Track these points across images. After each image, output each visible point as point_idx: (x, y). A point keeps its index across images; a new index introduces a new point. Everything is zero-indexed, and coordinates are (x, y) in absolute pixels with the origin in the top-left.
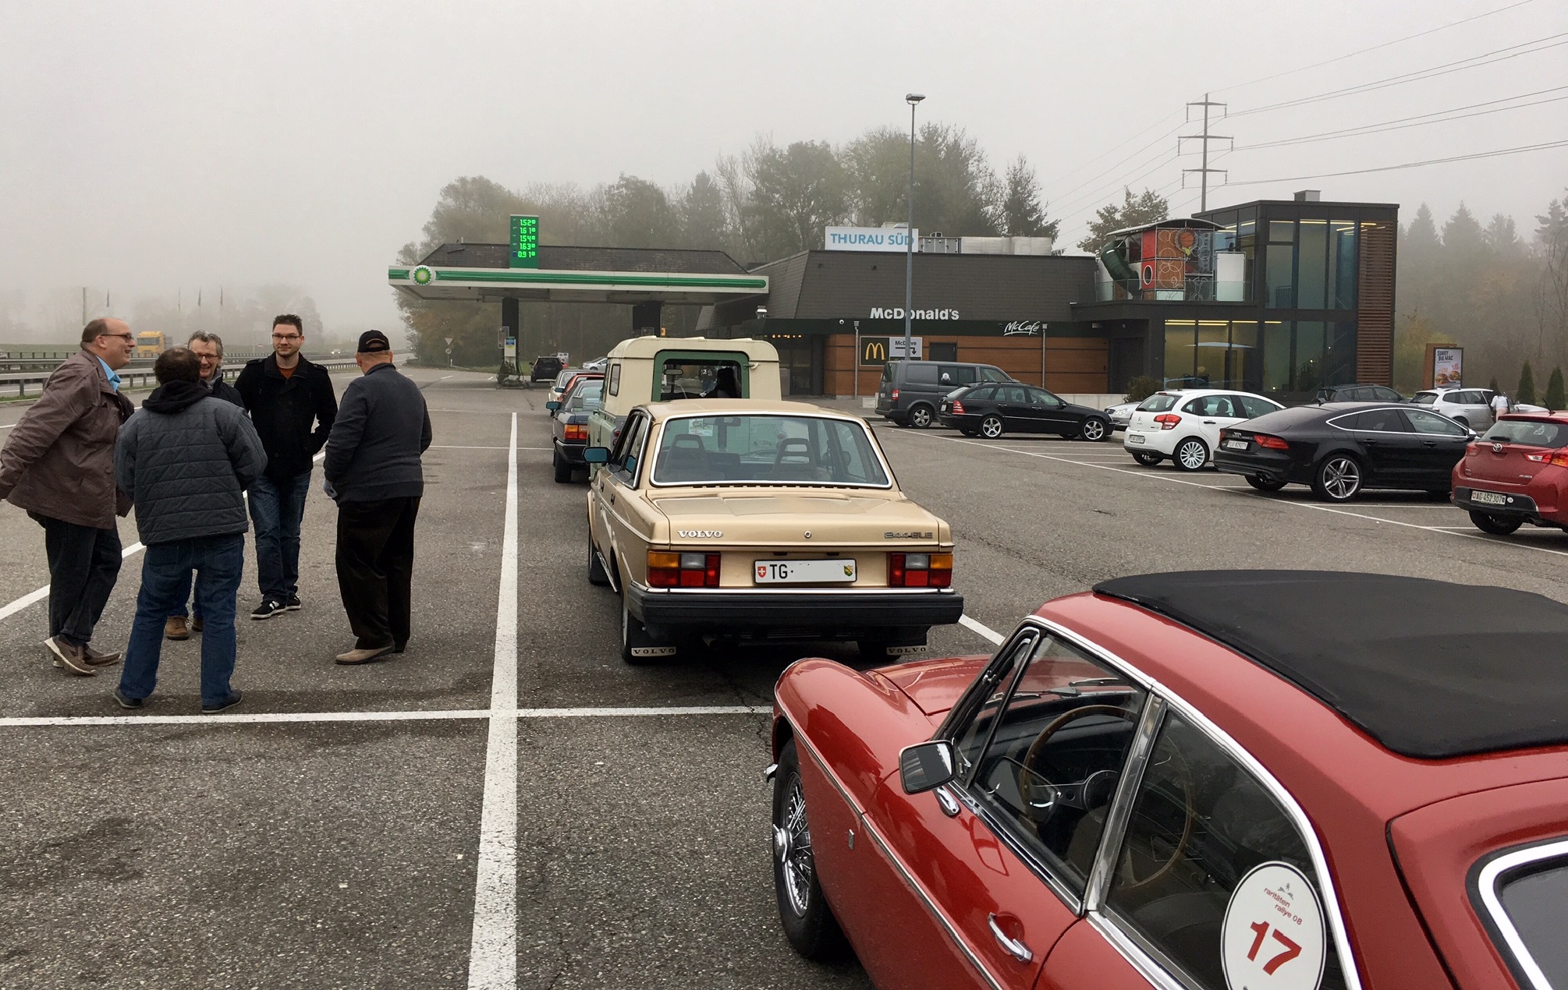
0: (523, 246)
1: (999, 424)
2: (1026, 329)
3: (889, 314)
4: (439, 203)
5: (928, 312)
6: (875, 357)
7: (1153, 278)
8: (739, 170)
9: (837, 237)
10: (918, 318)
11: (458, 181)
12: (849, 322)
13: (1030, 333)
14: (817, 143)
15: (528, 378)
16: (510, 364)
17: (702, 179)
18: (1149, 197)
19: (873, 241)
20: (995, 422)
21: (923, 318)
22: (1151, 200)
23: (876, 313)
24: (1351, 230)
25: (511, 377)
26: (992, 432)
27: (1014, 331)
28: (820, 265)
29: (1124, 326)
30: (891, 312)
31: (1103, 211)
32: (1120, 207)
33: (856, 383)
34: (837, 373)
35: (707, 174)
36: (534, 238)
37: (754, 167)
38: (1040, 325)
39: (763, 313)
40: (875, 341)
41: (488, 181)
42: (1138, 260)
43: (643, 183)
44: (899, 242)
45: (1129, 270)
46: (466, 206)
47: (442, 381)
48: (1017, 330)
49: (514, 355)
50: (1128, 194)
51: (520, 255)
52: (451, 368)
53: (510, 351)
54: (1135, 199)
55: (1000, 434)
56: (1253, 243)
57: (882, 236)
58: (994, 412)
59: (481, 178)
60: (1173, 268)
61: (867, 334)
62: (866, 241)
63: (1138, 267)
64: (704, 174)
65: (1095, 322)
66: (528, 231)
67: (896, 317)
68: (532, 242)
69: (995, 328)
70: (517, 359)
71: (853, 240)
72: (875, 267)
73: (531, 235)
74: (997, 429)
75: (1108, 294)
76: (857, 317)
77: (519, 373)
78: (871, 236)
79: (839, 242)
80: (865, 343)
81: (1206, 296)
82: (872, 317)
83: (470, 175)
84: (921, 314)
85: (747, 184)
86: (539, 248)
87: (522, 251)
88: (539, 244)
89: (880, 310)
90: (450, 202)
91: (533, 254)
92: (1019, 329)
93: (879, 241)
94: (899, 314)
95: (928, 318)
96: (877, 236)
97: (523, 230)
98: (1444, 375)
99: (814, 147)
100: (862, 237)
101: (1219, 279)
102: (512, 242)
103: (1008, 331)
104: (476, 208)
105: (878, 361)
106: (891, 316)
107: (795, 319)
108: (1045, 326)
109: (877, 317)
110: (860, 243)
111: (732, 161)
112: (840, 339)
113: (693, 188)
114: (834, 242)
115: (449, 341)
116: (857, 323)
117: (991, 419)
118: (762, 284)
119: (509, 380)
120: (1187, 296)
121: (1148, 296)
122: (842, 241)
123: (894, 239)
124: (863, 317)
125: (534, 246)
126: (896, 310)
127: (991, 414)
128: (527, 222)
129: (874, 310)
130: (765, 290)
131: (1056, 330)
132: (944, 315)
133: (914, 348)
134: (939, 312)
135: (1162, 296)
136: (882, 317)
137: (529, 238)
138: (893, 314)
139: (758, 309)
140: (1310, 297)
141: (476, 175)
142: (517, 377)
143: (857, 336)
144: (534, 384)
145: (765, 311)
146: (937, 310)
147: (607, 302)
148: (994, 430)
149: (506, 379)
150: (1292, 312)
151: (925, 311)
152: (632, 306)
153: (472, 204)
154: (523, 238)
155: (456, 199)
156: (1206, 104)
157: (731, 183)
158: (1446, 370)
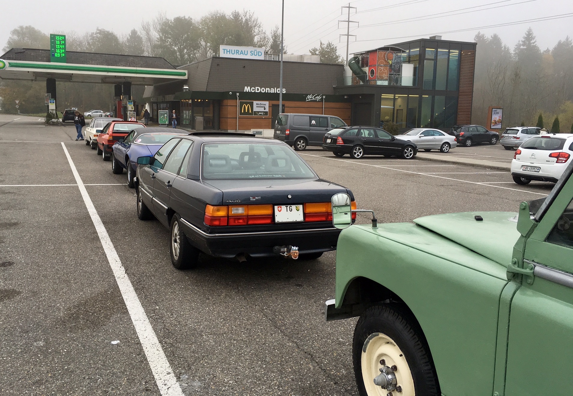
0: (58, 51)
1: (361, 150)
2: (316, 98)
3: (253, 90)
4: (10, 37)
5: (271, 89)
6: (246, 111)
7: (375, 74)
8: (151, 28)
9: (226, 51)
10: (266, 92)
11: (19, 28)
12: (234, 93)
13: (318, 100)
14: (187, 17)
15: (61, 120)
16: (52, 113)
17: (134, 32)
18: (329, 45)
19: (243, 53)
20: (359, 149)
21: (269, 92)
22: (330, 46)
23: (247, 89)
24: (457, 54)
25: (53, 120)
26: (358, 155)
27: (310, 99)
28: (218, 65)
29: (361, 97)
30: (254, 89)
31: (311, 50)
32: (318, 49)
33: (237, 124)
34: (229, 119)
35: (136, 30)
36: (63, 46)
37: (159, 27)
38: (322, 96)
39: (187, 89)
40: (246, 103)
41: (33, 28)
42: (367, 66)
43: (108, 32)
44: (255, 54)
45: (362, 71)
46: (23, 40)
47: (15, 121)
48: (312, 99)
49: (55, 108)
50: (321, 43)
51: (56, 55)
52: (19, 114)
53: (52, 106)
54: (324, 46)
55: (362, 155)
56: (418, 59)
57: (247, 51)
58: (360, 144)
59: (30, 26)
60: (383, 70)
61: (243, 100)
62: (239, 53)
63: (366, 69)
64: (134, 30)
65: (346, 95)
66: (60, 43)
67: (256, 91)
68: (63, 49)
69: (301, 98)
70: (56, 110)
71: (233, 53)
72: (245, 67)
73: (62, 45)
74: (360, 153)
75: (349, 82)
76: (239, 91)
77: (57, 118)
78: (242, 51)
79: (227, 53)
80: (241, 104)
81: (397, 82)
82: (245, 91)
83: (25, 25)
84: (268, 90)
85: (155, 35)
86: (67, 52)
87: (58, 53)
88: (67, 50)
89: (249, 88)
90: (15, 37)
91: (64, 55)
92: (313, 98)
93: (246, 54)
94: (258, 90)
95: (271, 92)
96: (245, 51)
97: (58, 42)
98: (495, 121)
99: (185, 20)
100: (238, 51)
101: (403, 75)
102: (51, 49)
103: (308, 99)
104: (28, 41)
105: (248, 113)
106: (254, 91)
107: (206, 92)
108: (324, 97)
109: (247, 91)
110: (236, 54)
111: (148, 25)
112: (230, 102)
113: (130, 36)
114: (224, 53)
115: (17, 102)
116: (238, 94)
117: (358, 148)
118: (184, 74)
119: (52, 122)
120: (389, 83)
121: (372, 83)
122: (228, 53)
123: (253, 53)
124: (241, 91)
125: (63, 51)
126: (256, 88)
127: (357, 145)
128: (60, 38)
129: (246, 87)
130: (186, 77)
131: (329, 99)
132: (279, 91)
133: (265, 107)
134: (277, 89)
135: (379, 83)
136: (250, 91)
137: (61, 46)
138: (255, 90)
139: (184, 86)
140: (440, 85)
141: (28, 25)
142: (57, 120)
143: (238, 101)
144: (63, 123)
145: (188, 87)
146: (275, 88)
147: (102, 83)
148: (359, 154)
149: (51, 121)
150: (433, 92)
151: (270, 89)
152: (114, 85)
153: (26, 39)
154: (58, 46)
155: (18, 36)
156: (349, 7)
157: (148, 34)
158: (496, 118)
